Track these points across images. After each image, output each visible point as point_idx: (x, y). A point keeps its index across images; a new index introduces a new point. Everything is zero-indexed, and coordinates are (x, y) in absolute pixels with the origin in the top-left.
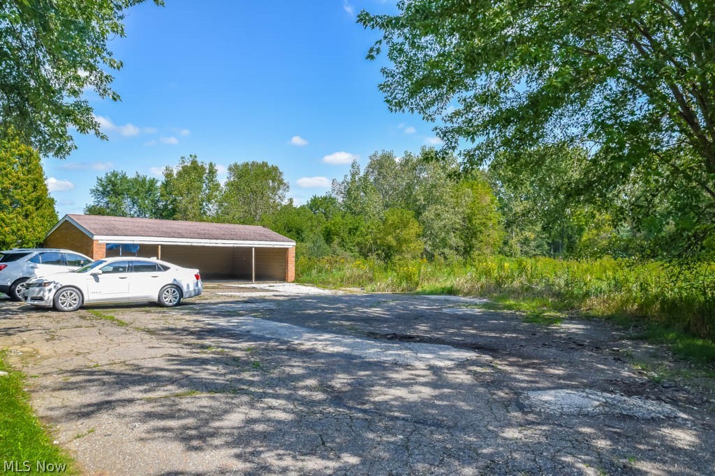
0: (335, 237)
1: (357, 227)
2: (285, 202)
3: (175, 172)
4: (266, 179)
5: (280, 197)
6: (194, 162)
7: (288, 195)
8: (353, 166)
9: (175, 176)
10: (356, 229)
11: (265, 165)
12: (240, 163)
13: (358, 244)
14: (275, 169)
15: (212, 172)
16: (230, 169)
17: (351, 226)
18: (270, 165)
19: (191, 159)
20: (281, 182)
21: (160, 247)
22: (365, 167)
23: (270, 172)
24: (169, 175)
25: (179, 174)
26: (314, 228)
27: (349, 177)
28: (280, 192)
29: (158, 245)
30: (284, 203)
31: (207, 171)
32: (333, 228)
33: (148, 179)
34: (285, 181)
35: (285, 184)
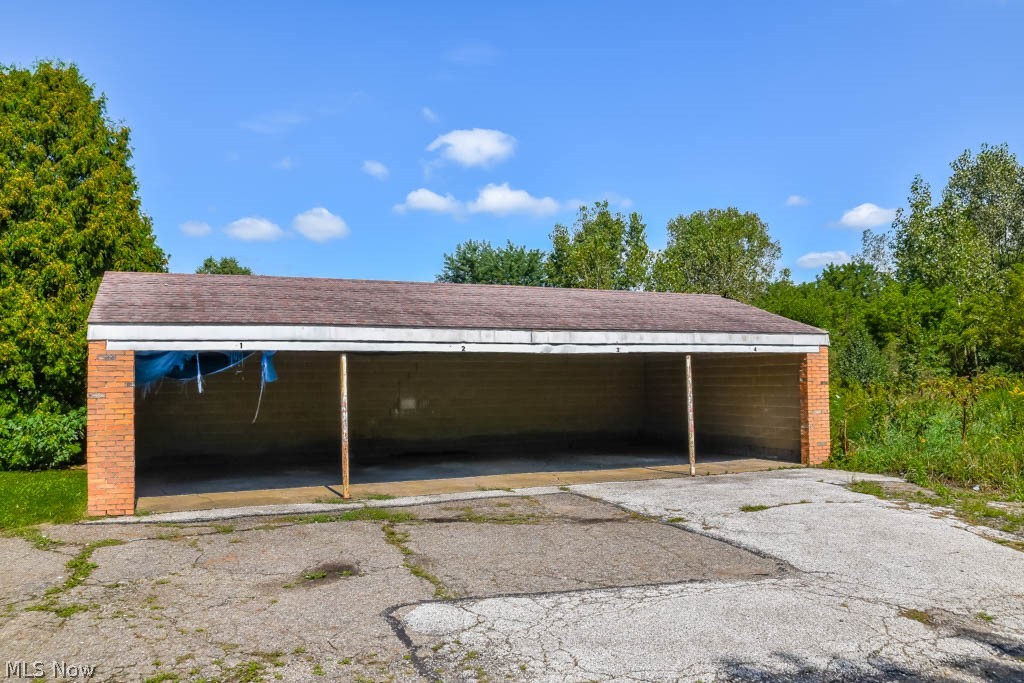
0: (890, 334)
1: (942, 310)
2: (775, 278)
3: (571, 237)
4: (737, 237)
5: (764, 270)
6: (603, 214)
7: (779, 265)
8: (915, 189)
9: (571, 242)
10: (939, 315)
11: (732, 213)
12: (687, 214)
13: (946, 348)
14: (752, 219)
15: (636, 230)
16: (672, 227)
17: (927, 309)
18: (742, 213)
19: (598, 210)
20: (765, 242)
21: (344, 358)
22: (943, 188)
23: (741, 224)
24: (560, 241)
25: (579, 239)
26: (839, 320)
27: (908, 212)
28: (764, 261)
29: (337, 355)
30: (772, 281)
31: (627, 229)
32: (883, 316)
33: (527, 251)
34: (771, 241)
35: (773, 246)
